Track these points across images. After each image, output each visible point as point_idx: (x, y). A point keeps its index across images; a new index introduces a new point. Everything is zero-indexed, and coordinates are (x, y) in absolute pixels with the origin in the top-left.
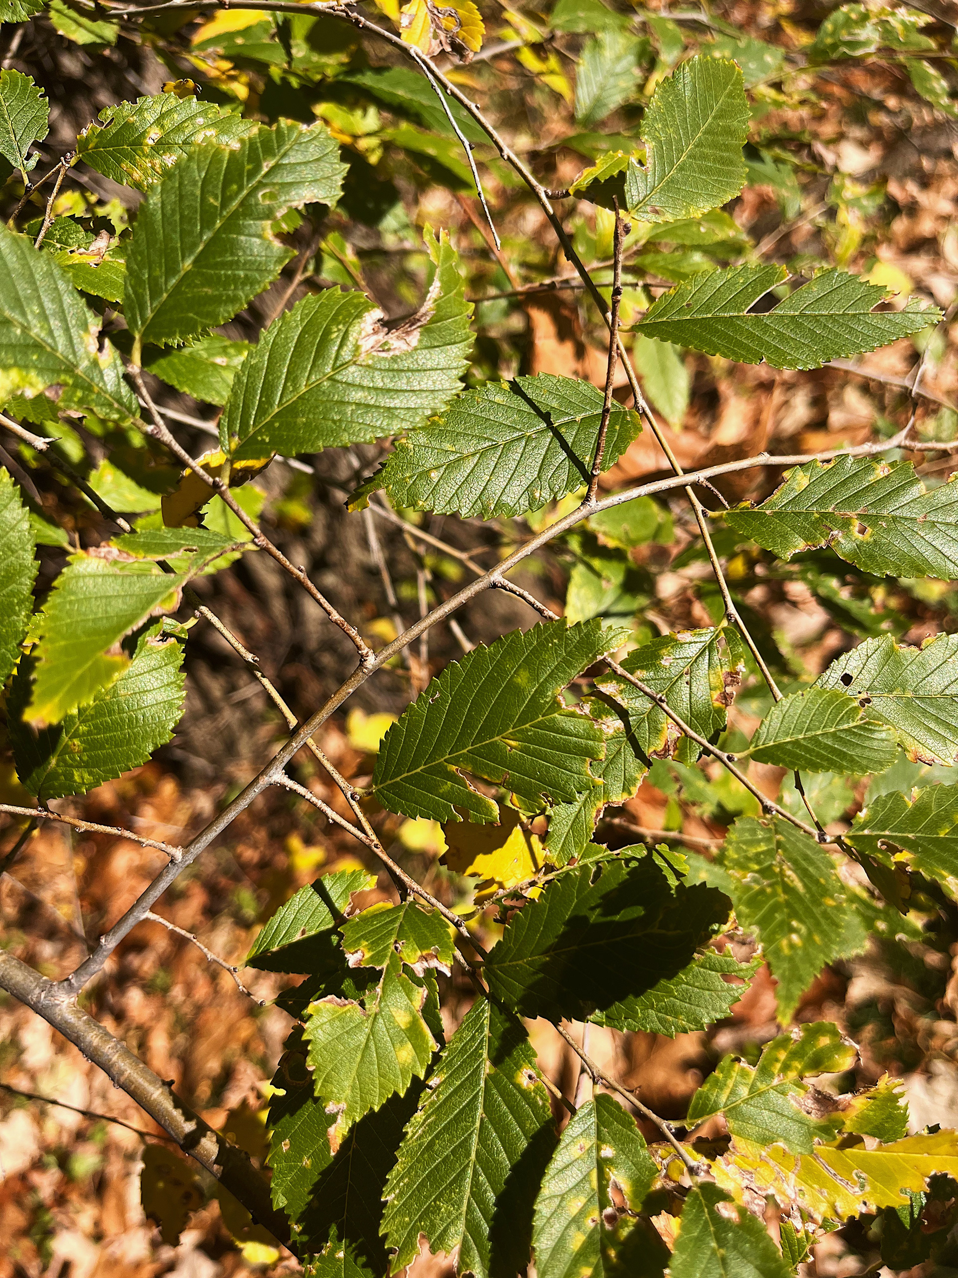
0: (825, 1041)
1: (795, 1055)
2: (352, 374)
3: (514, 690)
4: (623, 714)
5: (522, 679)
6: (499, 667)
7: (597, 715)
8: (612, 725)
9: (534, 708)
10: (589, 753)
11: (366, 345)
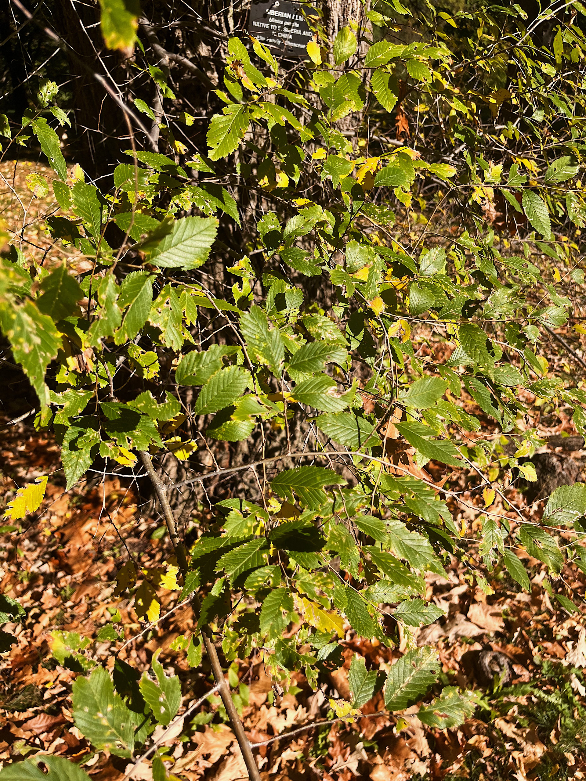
0: (329, 580)
1: (322, 580)
2: (323, 395)
3: (315, 479)
4: (335, 500)
5: (318, 478)
6: (315, 473)
7: (329, 496)
8: (331, 500)
9: (317, 485)
10: (322, 502)
11: (329, 392)
